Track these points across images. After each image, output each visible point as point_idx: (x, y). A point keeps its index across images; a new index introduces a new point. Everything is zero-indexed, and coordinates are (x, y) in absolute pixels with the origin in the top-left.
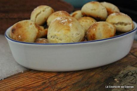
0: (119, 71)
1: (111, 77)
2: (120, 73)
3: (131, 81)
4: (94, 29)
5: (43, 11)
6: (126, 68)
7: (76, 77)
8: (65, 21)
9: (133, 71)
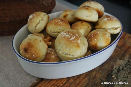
0: (113, 67)
1: (109, 74)
2: (114, 69)
3: (124, 75)
4: (96, 40)
5: (42, 20)
6: (116, 62)
7: (83, 80)
8: (73, 38)
9: (123, 65)
